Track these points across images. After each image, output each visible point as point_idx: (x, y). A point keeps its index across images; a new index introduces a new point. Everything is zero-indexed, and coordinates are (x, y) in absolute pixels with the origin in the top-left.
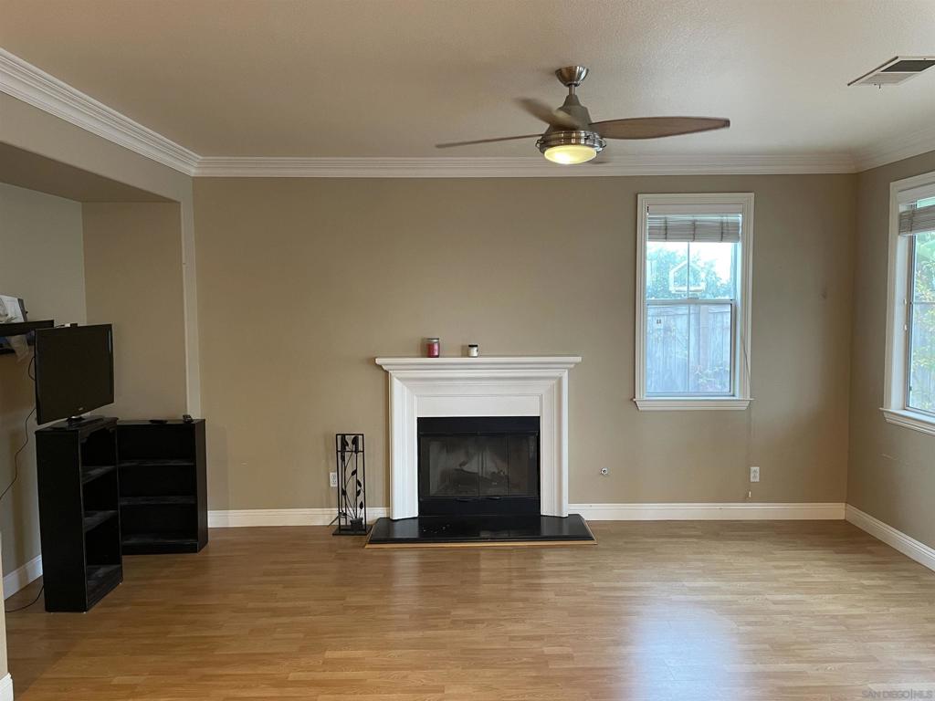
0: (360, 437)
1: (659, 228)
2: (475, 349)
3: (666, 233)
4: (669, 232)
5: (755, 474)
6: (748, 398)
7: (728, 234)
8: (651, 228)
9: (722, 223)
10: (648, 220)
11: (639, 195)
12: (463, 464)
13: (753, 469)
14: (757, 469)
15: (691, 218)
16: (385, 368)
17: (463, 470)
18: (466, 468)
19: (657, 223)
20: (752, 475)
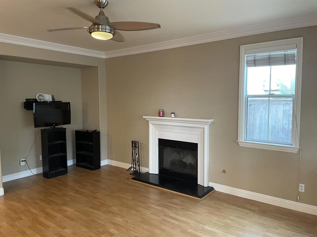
0: (137, 143)
1: (251, 61)
2: (173, 114)
3: (255, 63)
4: (256, 62)
5: (302, 188)
6: (298, 147)
7: (288, 60)
8: (247, 61)
9: (285, 55)
10: (245, 58)
11: (241, 46)
12: (182, 158)
13: (301, 185)
14: (303, 185)
15: (268, 54)
16: (147, 119)
17: (182, 161)
18: (183, 160)
19: (250, 59)
20: (300, 188)
